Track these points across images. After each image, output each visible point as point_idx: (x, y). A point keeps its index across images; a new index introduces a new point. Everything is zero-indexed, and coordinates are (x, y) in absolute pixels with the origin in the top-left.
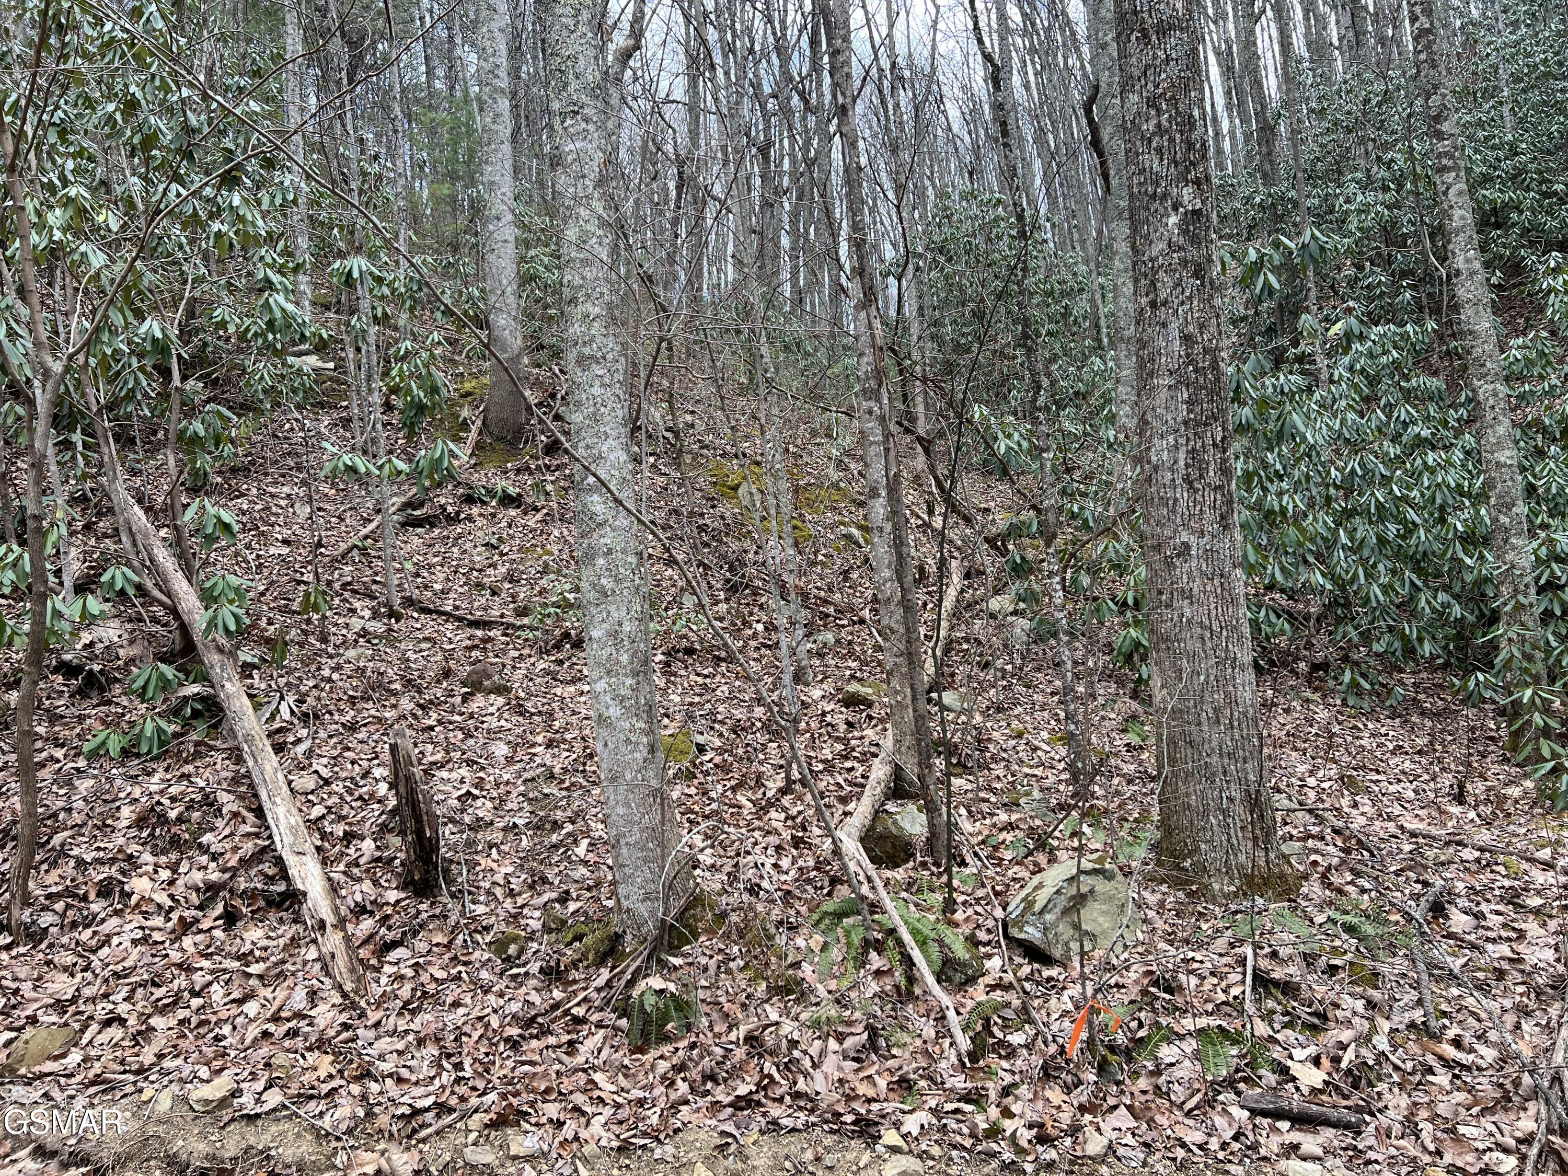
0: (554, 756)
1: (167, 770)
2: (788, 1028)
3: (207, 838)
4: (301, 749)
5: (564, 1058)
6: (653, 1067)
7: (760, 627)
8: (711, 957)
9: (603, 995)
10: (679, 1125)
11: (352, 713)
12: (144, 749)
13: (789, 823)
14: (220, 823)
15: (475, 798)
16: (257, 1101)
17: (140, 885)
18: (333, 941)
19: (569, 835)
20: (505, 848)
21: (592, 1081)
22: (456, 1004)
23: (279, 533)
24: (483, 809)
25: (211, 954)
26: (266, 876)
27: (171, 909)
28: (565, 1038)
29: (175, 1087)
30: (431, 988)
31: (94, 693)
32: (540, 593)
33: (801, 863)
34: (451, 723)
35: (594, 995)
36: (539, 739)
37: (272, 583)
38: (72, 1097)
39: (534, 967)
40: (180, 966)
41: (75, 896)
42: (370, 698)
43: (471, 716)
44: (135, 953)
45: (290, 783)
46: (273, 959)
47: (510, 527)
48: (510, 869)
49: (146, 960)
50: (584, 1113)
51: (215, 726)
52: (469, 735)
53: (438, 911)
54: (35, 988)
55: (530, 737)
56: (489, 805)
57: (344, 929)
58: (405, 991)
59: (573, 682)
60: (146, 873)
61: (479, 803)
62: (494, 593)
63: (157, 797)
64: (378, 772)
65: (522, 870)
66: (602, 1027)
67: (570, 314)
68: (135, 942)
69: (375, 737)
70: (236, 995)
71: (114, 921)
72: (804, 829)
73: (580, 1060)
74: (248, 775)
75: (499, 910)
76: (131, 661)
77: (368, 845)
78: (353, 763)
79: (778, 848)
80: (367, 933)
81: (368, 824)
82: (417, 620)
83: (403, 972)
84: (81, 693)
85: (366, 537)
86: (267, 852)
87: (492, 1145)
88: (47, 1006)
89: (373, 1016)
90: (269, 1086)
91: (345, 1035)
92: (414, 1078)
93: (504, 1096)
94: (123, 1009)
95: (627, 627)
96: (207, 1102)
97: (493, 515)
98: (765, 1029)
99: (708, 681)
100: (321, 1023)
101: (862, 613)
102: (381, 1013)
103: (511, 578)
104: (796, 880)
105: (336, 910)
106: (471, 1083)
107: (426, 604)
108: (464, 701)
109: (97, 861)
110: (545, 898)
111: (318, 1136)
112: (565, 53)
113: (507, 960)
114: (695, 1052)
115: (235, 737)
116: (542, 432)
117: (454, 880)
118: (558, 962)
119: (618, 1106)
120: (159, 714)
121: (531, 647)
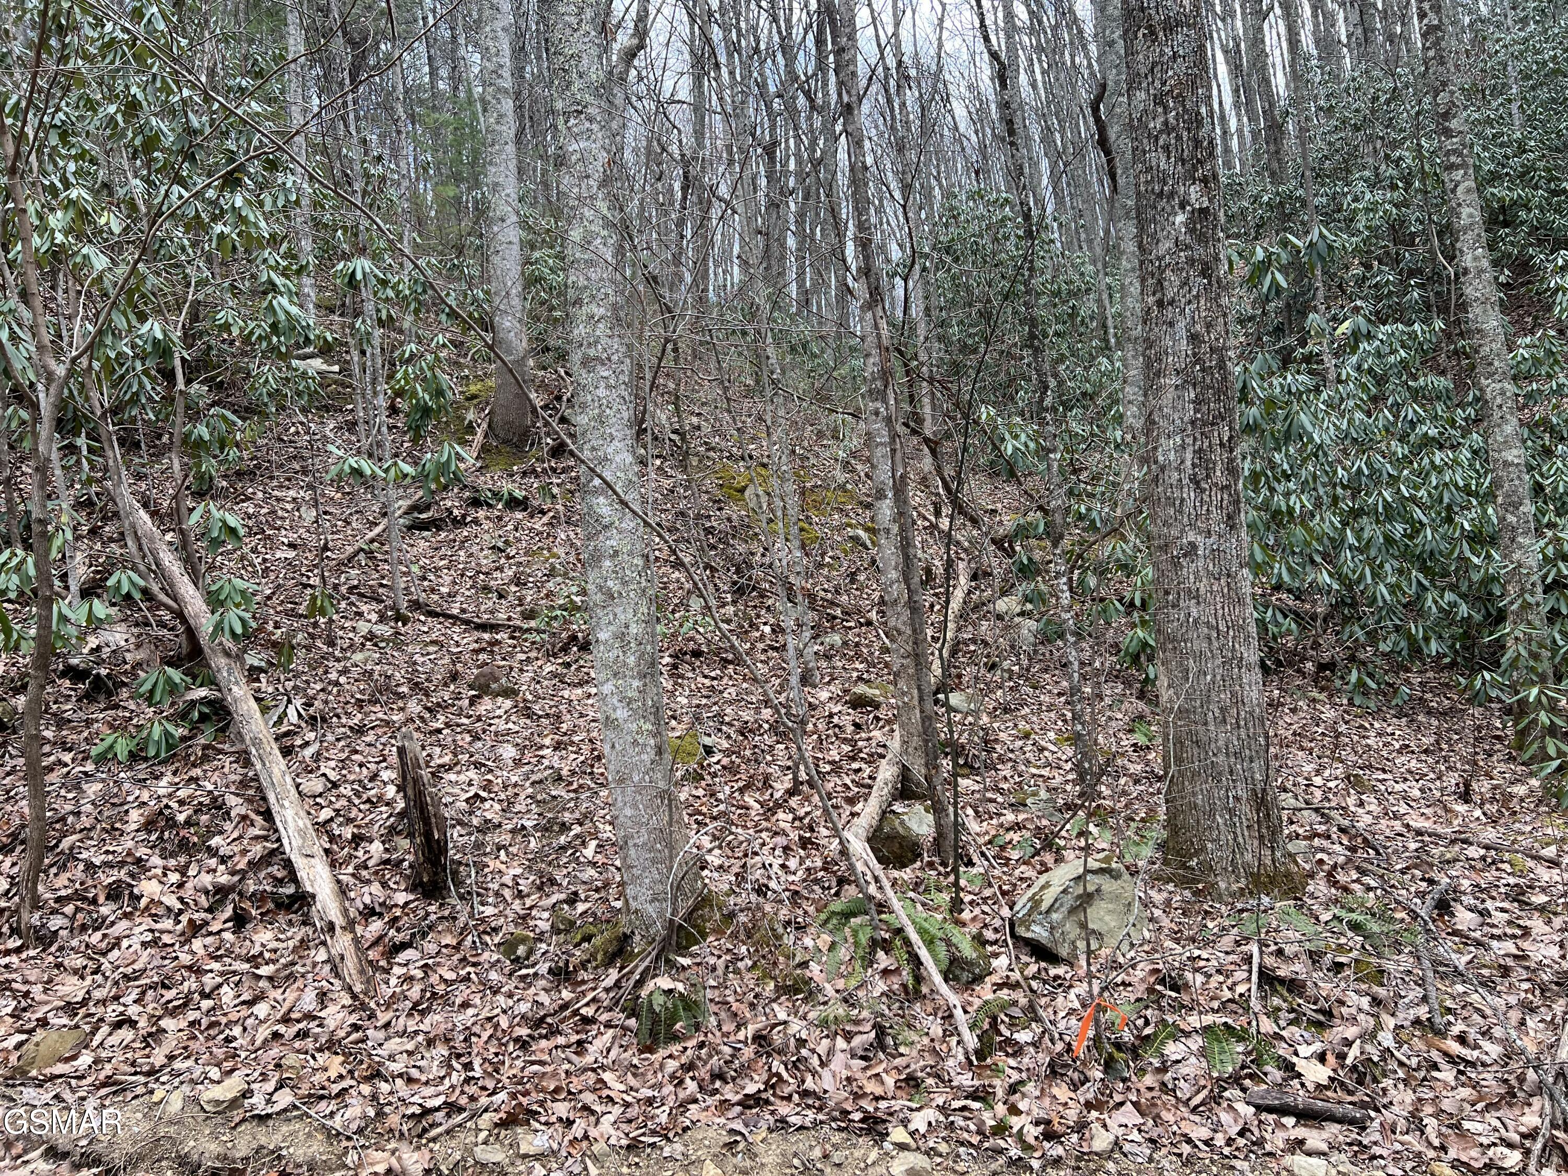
0: (561, 758)
1: (175, 773)
2: (796, 1027)
3: (215, 841)
4: (309, 752)
5: (574, 1057)
6: (662, 1066)
7: (767, 629)
8: (719, 957)
9: (611, 995)
10: (688, 1123)
11: (359, 716)
12: (152, 753)
13: (797, 823)
14: (228, 826)
15: (484, 800)
16: (268, 1102)
17: (149, 888)
18: (342, 943)
19: (577, 836)
20: (513, 850)
21: (601, 1081)
22: (465, 1005)
23: (285, 537)
24: (491, 811)
25: (221, 956)
26: (275, 878)
27: (181, 912)
28: (574, 1038)
29: (186, 1088)
30: (441, 989)
31: (102, 697)
32: (547, 596)
33: (808, 863)
34: (458, 725)
35: (603, 995)
36: (547, 741)
37: (279, 587)
38: (83, 1099)
39: (543, 968)
40: (190, 968)
41: (84, 899)
42: (377, 701)
43: (479, 719)
44: (145, 955)
45: (298, 786)
46: (283, 961)
47: (516, 530)
48: (518, 871)
49: (157, 962)
50: (593, 1112)
51: (223, 730)
52: (476, 738)
53: (446, 913)
54: (45, 991)
55: (538, 740)
56: (497, 807)
57: (353, 931)
58: (415, 993)
59: (580, 684)
60: (155, 876)
61: (487, 805)
62: (501, 597)
63: (165, 801)
64: (385, 775)
65: (530, 871)
66: (611, 1027)
67: (575, 315)
68: (145, 945)
69: (383, 740)
70: (246, 997)
71: (124, 924)
72: (812, 830)
73: (589, 1059)
74: (256, 778)
75: (508, 912)
76: (138, 665)
77: (376, 848)
78: (361, 765)
79: (786, 849)
80: (376, 935)
81: (376, 827)
82: (424, 623)
83: (412, 973)
84: (89, 697)
85: (372, 541)
86: (277, 855)
87: (502, 1144)
88: (57, 1009)
89: (383, 1017)
90: (280, 1086)
92: (424, 1078)
93: (513, 1096)
94: (133, 1011)
95: (634, 629)
96: (218, 1103)
97: (500, 518)
98: (773, 1028)
99: (715, 683)
100: (331, 1024)
101: (869, 615)
102: (391, 1014)
103: (518, 581)
104: (804, 880)
105: (345, 912)
106: (480, 1083)
107: (433, 607)
108: (472, 703)
109: (106, 864)
110: (554, 899)
111: (329, 1136)
112: (568, 52)
113: (516, 960)
114: (703, 1051)
115: (243, 741)
116: (548, 434)
117: (463, 882)
118: (567, 963)
119: (627, 1105)
120: (167, 718)
121: (539, 650)
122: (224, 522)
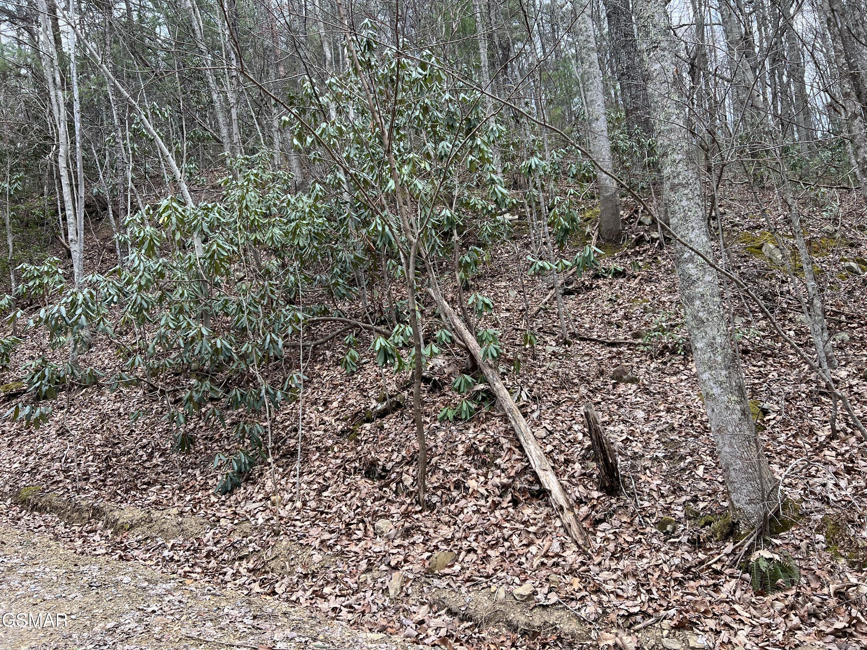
0: (672, 417)
1: (475, 427)
3: (498, 461)
4: (535, 415)
5: (713, 593)
6: (772, 605)
7: (792, 333)
8: (801, 541)
9: (731, 558)
10: (797, 642)
11: (556, 396)
12: (464, 417)
13: (840, 458)
14: (503, 454)
15: (631, 441)
16: (546, 598)
17: (472, 484)
18: (568, 517)
19: (690, 463)
20: (654, 470)
21: (734, 610)
22: (641, 556)
23: (504, 306)
24: (637, 447)
25: (509, 520)
26: (529, 481)
27: (488, 497)
28: (711, 582)
29: (505, 586)
30: (625, 546)
31: (437, 390)
32: (645, 324)
33: (854, 483)
34: (609, 400)
35: (725, 558)
36: (662, 408)
37: (505, 331)
38: (460, 587)
39: (684, 539)
40: (496, 525)
41: (445, 488)
42: (564, 388)
43: (620, 396)
44: (475, 517)
45: (533, 433)
46: (539, 524)
47: (621, 288)
48: (659, 482)
49: (481, 521)
50: (732, 628)
51: (493, 405)
52: (620, 406)
53: (622, 504)
54: (435, 532)
55: (656, 407)
56: (640, 445)
57: (573, 511)
58: (611, 547)
59: (675, 374)
60: (474, 478)
61: (634, 444)
62: (618, 327)
63: (473, 441)
64: (576, 427)
65: (666, 482)
66: (734, 577)
67: (663, 162)
68: (473, 512)
69: (571, 408)
70: (524, 542)
71: (463, 502)
72: (852, 462)
73: (723, 596)
74: (513, 429)
75: (657, 505)
76: (450, 374)
77: (577, 466)
78: (562, 422)
79: (836, 474)
80: (585, 514)
81: (576, 455)
82: (579, 345)
83: (609, 536)
84: (432, 391)
85: (546, 303)
86: (527, 469)
87: (678, 639)
88: (442, 541)
89: (597, 559)
90: (550, 591)
92: (625, 595)
93: (680, 612)
94: (474, 545)
95: (719, 340)
96: (522, 596)
97: (611, 284)
98: (848, 588)
99: (762, 369)
100: (570, 560)
102: (601, 558)
103: (626, 317)
104: (854, 495)
105: (567, 501)
106: (658, 602)
107: (583, 336)
108: (614, 387)
109: (452, 471)
110: (684, 499)
111: (580, 621)
112: (646, 15)
113: (667, 533)
114: (800, 598)
115: (503, 409)
116: (632, 233)
117: (628, 487)
118: (699, 537)
119: (754, 626)
120: (467, 399)
121: (646, 356)
122: (484, 302)
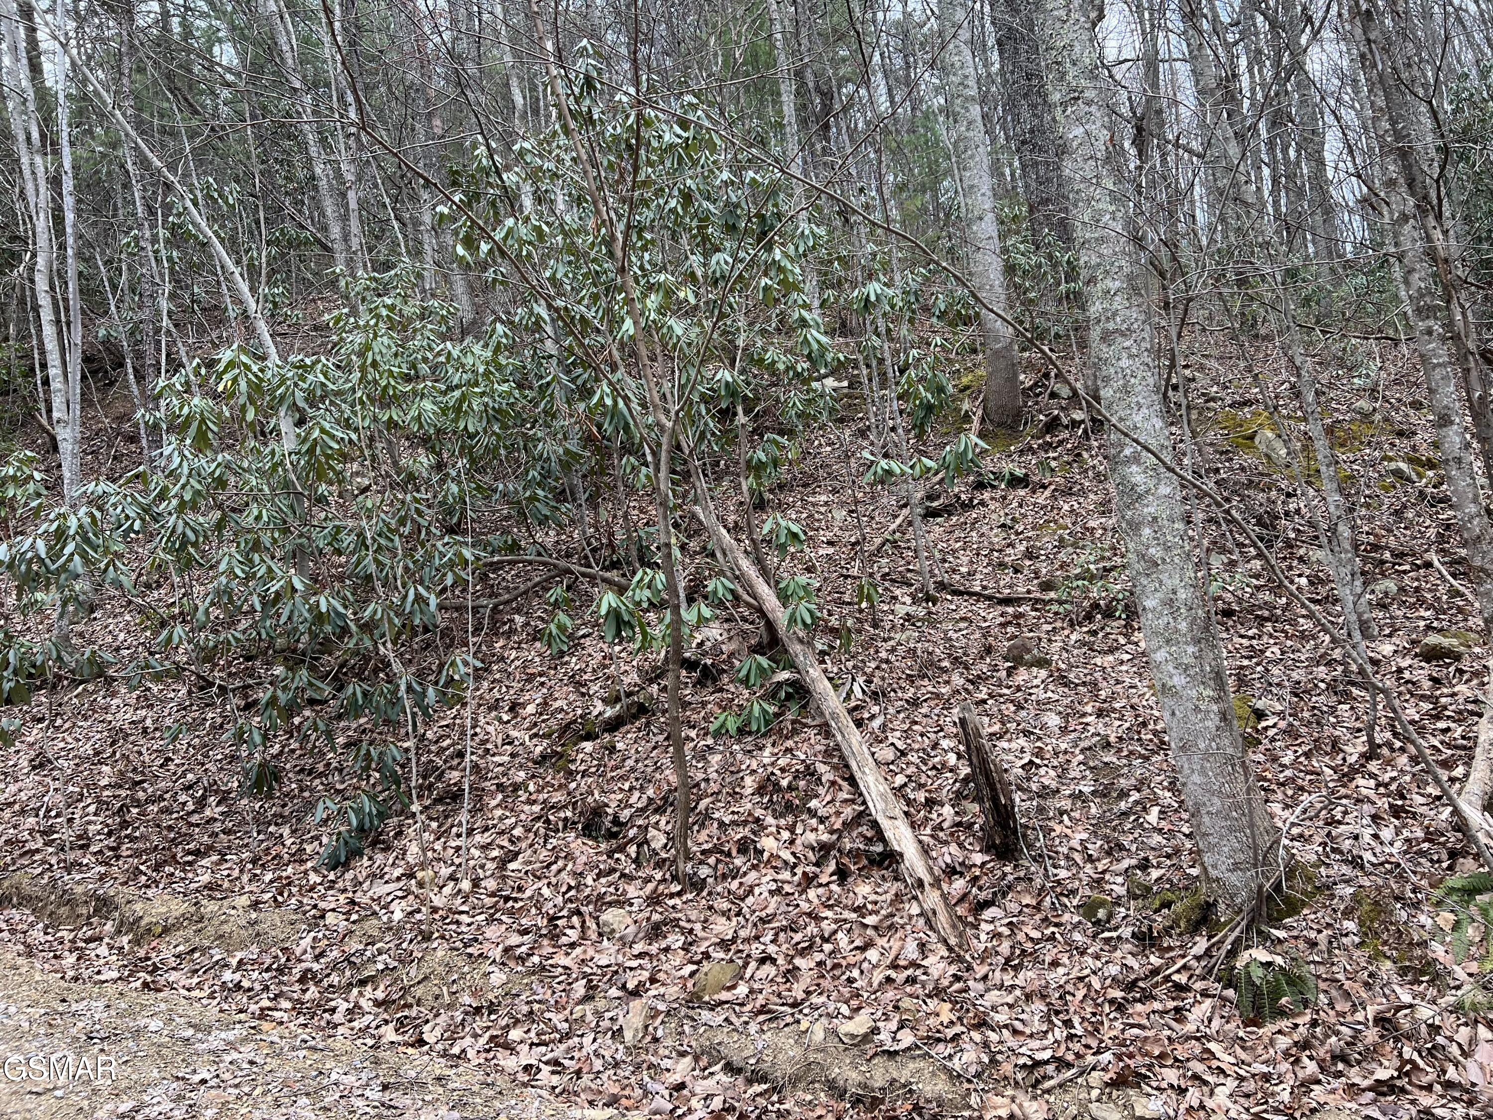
0: (1106, 725)
1: (773, 745)
2: (1425, 1012)
3: (813, 804)
4: (876, 723)
5: (1174, 1024)
6: (1272, 1042)
7: (1304, 581)
8: (1319, 932)
9: (1203, 963)
10: (1314, 1105)
11: (912, 690)
12: (755, 728)
13: (1382, 790)
14: (821, 791)
15: (1038, 767)
16: (894, 1039)
17: (768, 844)
18: (932, 899)
19: (1136, 802)
20: (1076, 815)
21: (1208, 1051)
22: (1055, 964)
23: (824, 536)
24: (1048, 778)
25: (832, 906)
26: (866, 837)
27: (795, 866)
28: (1171, 1004)
29: (824, 1020)
30: (1029, 946)
31: (709, 683)
32: (1061, 567)
33: (1406, 833)
34: (1001, 696)
35: (1194, 963)
36: (1089, 709)
37: (825, 579)
38: (747, 1023)
39: (1126, 932)
40: (809, 915)
41: (722, 852)
42: (925, 676)
43: (1018, 689)
44: (774, 901)
45: (873, 754)
46: (883, 912)
47: (1021, 506)
48: (1085, 836)
49: (783, 908)
50: (1205, 1083)
51: (804, 707)
52: (1020, 707)
53: (1022, 874)
54: (704, 928)
55: (1079, 708)
56: (1052, 773)
57: (940, 888)
58: (1005, 948)
59: (1111, 651)
60: (771, 834)
61: (1042, 771)
62: (1016, 571)
63: (770, 769)
64: (945, 744)
65: (1096, 836)
66: (1208, 996)
67: (1090, 293)
68: (771, 892)
69: (936, 711)
70: (858, 943)
71: (753, 875)
72: (1403, 797)
73: (1190, 1027)
74: (838, 748)
75: (1081, 875)
76: (732, 655)
77: (947, 811)
78: (922, 735)
79: (1375, 818)
80: (961, 892)
81: (945, 791)
82: (951, 602)
83: (1000, 930)
84: (700, 683)
85: (895, 531)
86: (863, 816)
87: (1116, 1104)
88: (716, 944)
89: (981, 970)
90: (901, 1027)
91: (957, 986)
92: (1028, 1031)
93: (1119, 1057)
94: (772, 949)
95: (1182, 595)
96: (853, 1036)
97: (1004, 498)
98: (1397, 1011)
99: (1254, 642)
100: (935, 972)
101: (1426, 556)
102: (987, 968)
103: (1029, 554)
104: (1406, 852)
105: (930, 870)
106: (1083, 1041)
107: (957, 587)
108: (1009, 675)
109: (733, 823)
110: (1125, 863)
111: (951, 1077)
112: (1060, 44)
113: (1097, 923)
114: (1318, 1030)
115: (822, 714)
116: (1040, 411)
117: (1033, 845)
118: (1150, 928)
119: (1242, 1079)
120: (760, 697)
121: (1063, 620)
122: (789, 530)
